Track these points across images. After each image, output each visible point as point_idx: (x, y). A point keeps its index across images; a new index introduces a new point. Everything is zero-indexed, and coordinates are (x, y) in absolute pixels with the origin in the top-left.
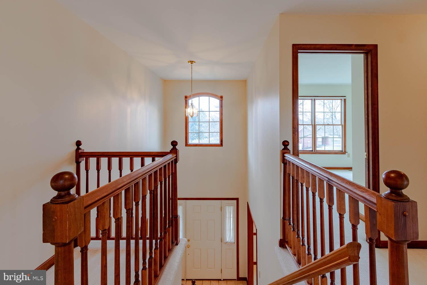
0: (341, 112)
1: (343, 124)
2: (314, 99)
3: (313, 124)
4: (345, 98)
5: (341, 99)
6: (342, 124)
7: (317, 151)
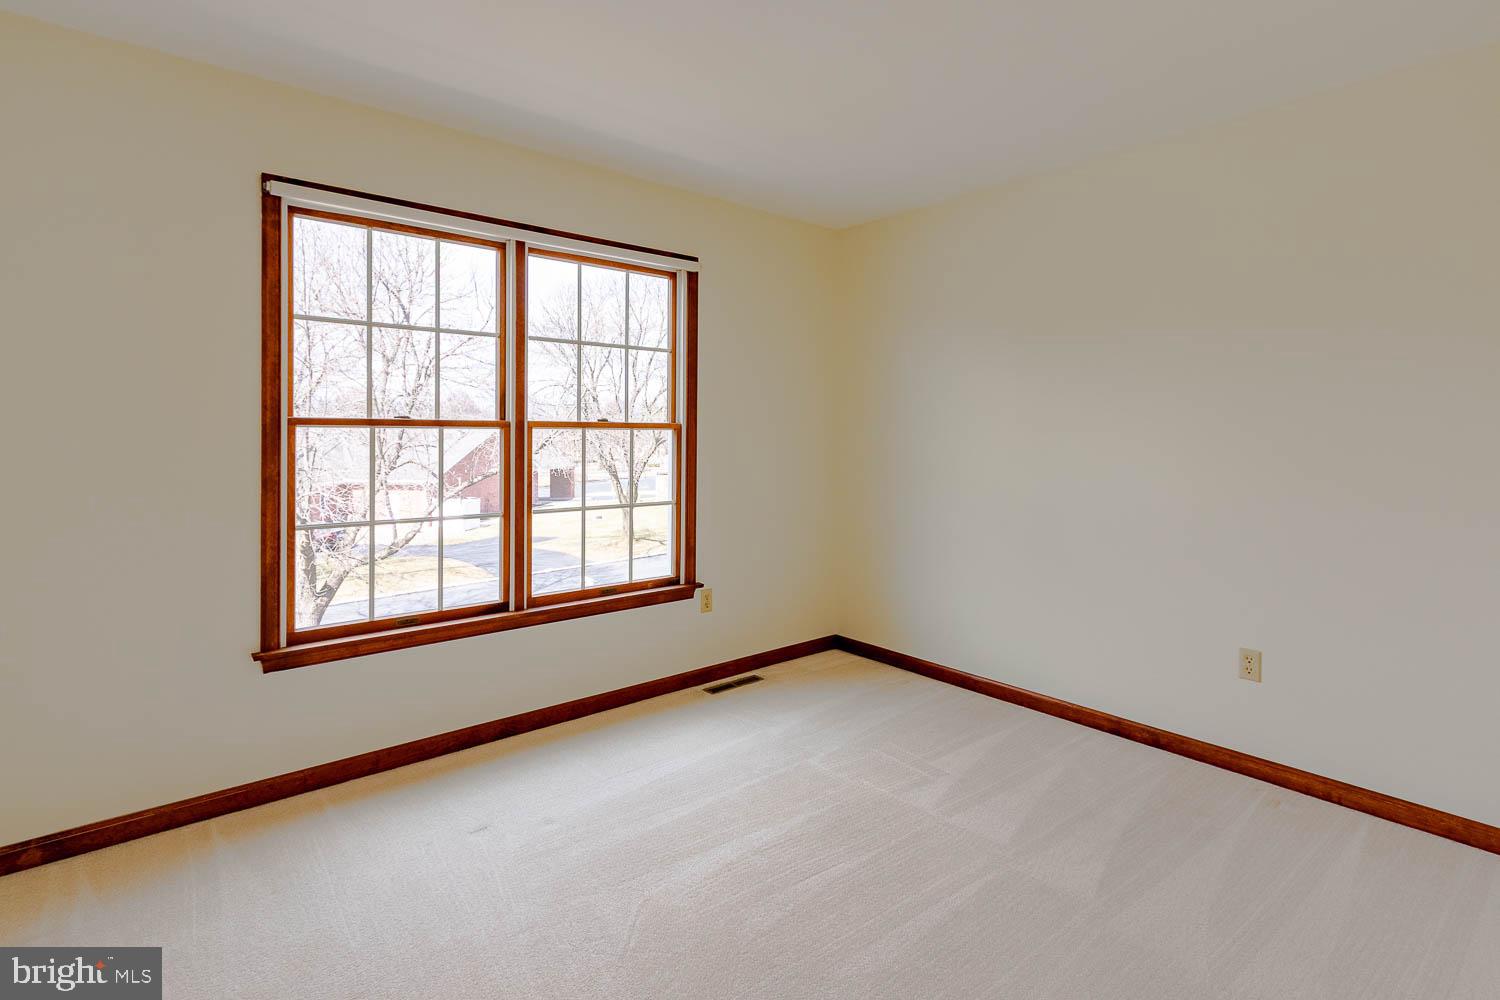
0: (674, 352)
1: (682, 419)
2: (520, 245)
3: (511, 417)
4: (691, 266)
5: (673, 276)
6: (674, 420)
7: (534, 602)
